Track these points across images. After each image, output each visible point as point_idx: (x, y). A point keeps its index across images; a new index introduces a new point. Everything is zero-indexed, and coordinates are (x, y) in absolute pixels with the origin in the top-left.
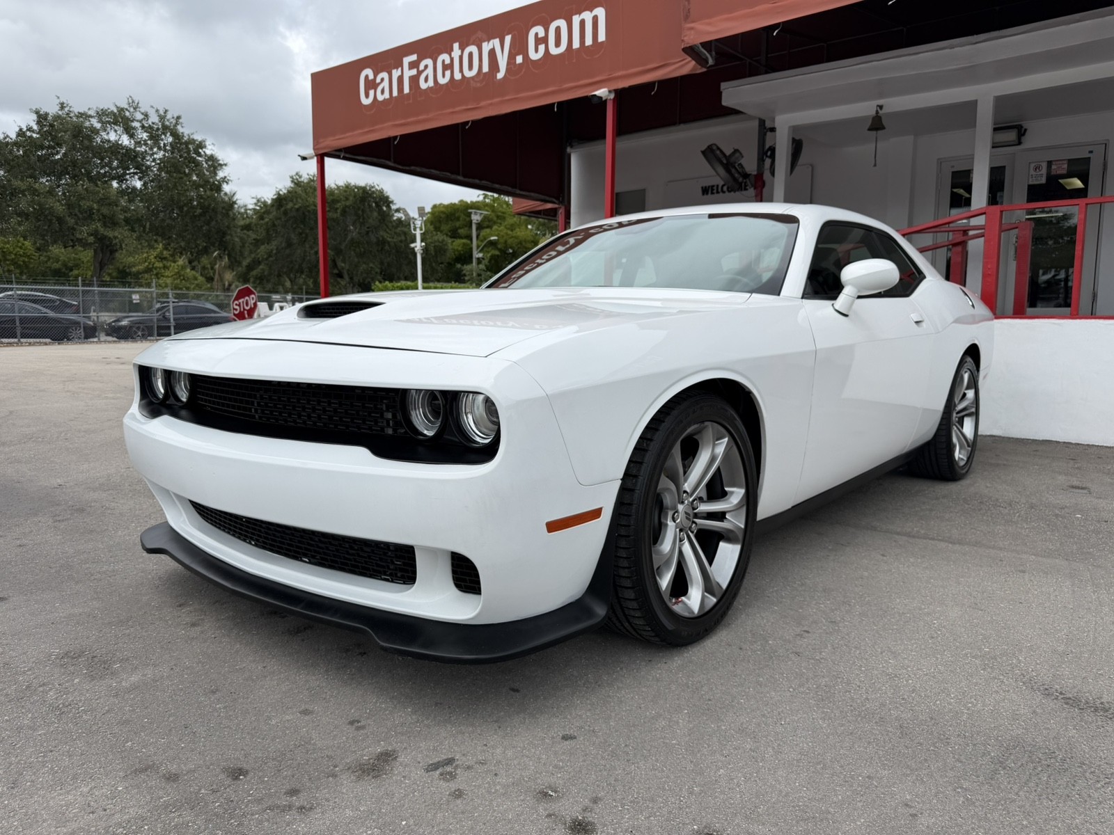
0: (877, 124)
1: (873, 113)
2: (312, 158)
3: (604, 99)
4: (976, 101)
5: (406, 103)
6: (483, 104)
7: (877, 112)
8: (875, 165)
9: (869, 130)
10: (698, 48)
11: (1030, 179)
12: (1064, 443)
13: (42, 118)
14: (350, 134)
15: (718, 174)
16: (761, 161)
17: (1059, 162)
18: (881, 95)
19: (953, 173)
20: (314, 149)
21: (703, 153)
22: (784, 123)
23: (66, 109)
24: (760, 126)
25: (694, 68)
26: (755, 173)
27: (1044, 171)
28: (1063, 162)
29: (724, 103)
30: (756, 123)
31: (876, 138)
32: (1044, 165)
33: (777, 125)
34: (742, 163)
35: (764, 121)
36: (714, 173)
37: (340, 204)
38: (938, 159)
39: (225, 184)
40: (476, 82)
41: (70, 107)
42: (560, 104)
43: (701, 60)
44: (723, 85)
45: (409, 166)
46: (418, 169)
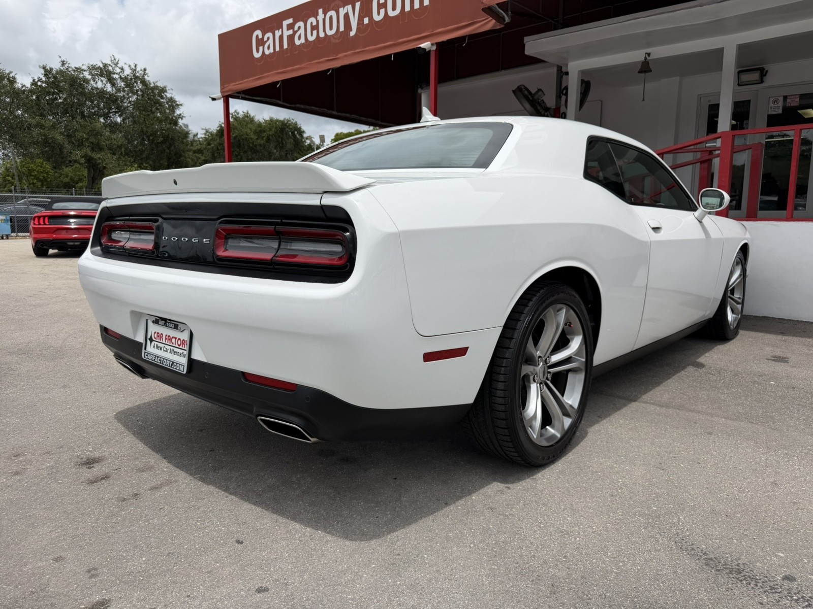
0: (645, 67)
1: (643, 59)
2: (219, 99)
3: (427, 50)
4: (723, 49)
5: (285, 56)
6: (340, 55)
7: (646, 58)
8: (644, 100)
9: (639, 72)
10: (496, 8)
11: (770, 110)
12: (779, 319)
13: (47, 72)
14: (247, 80)
15: (525, 109)
16: (558, 97)
17: (792, 97)
18: (649, 45)
19: (710, 105)
20: (221, 92)
21: (514, 92)
22: (575, 67)
23: (66, 65)
24: (558, 71)
25: (494, 25)
26: (554, 107)
27: (781, 104)
28: (796, 96)
29: (526, 53)
30: (555, 69)
31: (645, 79)
32: (781, 99)
33: (569, 70)
34: (545, 100)
35: (561, 67)
36: (522, 108)
37: (265, 134)
38: (699, 95)
39: (180, 119)
40: (335, 39)
41: (69, 64)
42: (395, 54)
43: (500, 19)
44: (526, 39)
45: (295, 104)
46: (302, 106)
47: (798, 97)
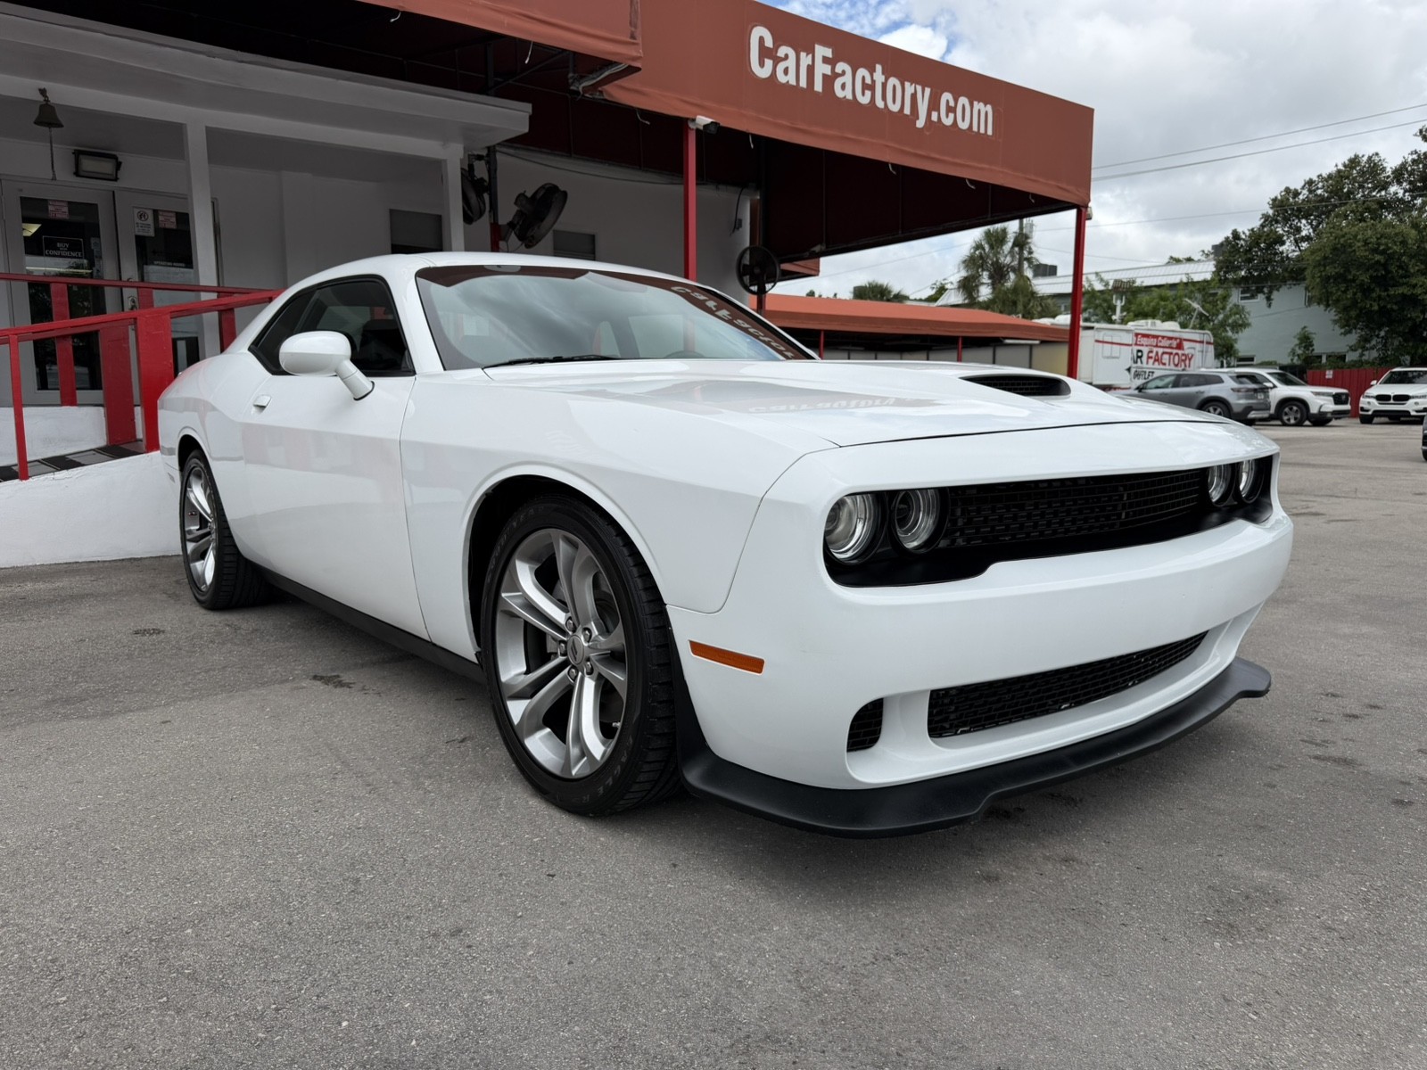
0: (48, 117)
1: (37, 98)
7: (43, 99)
11: (136, 229)
17: (166, 213)
18: (34, 73)
19: (22, 199)
27: (150, 221)
28: (171, 214)
32: (150, 214)
47: (173, 214)
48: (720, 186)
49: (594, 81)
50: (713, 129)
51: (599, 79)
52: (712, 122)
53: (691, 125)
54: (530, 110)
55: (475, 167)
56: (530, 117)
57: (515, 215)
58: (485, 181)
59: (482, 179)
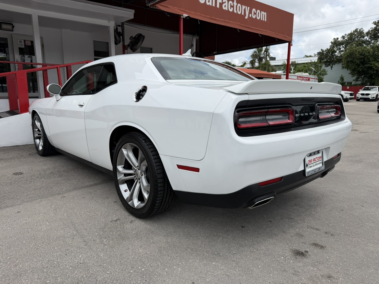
47: (30, 41)
48: (187, 35)
49: (154, 3)
50: (188, 18)
51: (155, 2)
52: (188, 16)
53: (182, 17)
54: (134, 12)
55: (118, 29)
56: (134, 14)
57: (130, 42)
58: (121, 32)
59: (120, 32)
